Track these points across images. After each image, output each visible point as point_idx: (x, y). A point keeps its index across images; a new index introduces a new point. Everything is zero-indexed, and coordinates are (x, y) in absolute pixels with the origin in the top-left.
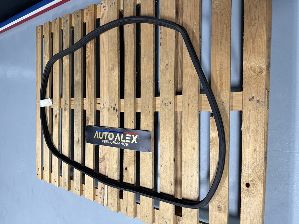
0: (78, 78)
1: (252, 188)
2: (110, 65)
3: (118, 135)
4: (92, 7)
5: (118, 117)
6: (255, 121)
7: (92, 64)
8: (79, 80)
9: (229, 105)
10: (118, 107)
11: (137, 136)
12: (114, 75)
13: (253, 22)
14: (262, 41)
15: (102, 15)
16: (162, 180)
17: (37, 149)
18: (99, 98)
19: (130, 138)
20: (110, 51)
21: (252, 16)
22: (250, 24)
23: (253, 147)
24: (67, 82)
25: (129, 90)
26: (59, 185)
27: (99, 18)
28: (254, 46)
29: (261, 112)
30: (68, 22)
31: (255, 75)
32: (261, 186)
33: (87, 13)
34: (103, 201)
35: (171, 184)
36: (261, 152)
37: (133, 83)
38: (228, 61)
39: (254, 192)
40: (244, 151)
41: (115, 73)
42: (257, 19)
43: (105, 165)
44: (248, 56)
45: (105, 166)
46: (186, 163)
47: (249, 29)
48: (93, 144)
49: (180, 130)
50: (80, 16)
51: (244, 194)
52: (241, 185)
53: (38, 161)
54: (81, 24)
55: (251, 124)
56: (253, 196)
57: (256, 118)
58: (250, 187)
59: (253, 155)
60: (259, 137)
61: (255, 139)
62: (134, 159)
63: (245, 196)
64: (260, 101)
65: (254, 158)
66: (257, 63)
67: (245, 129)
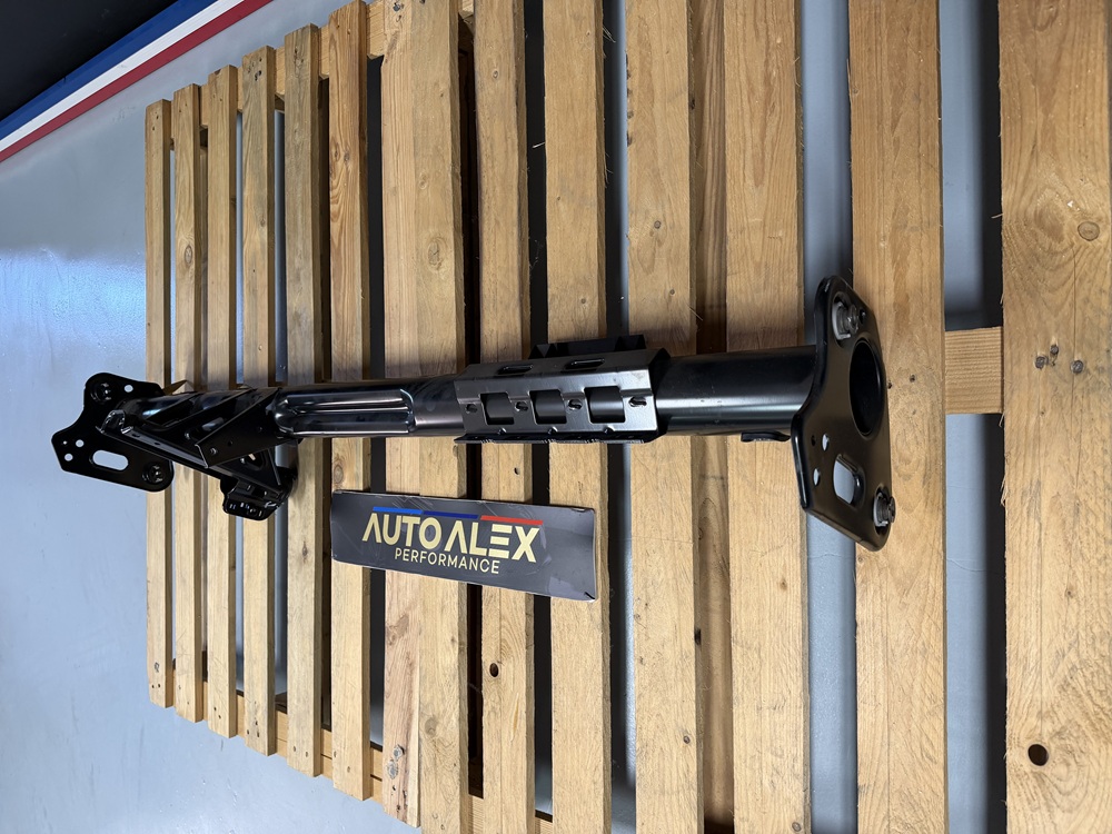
0: (301, 299)
1: (1062, 770)
2: (424, 241)
3: (458, 526)
4: (352, 11)
5: (458, 454)
6: (1065, 458)
7: (353, 240)
8: (305, 309)
9: (939, 391)
11: (534, 532)
12: (440, 281)
13: (1045, 10)
14: (1090, 91)
15: (389, 39)
16: (646, 721)
17: (150, 585)
19: (505, 541)
20: (422, 184)
22: (1029, 22)
23: (1062, 578)
24: (259, 317)
26: (234, 730)
27: (379, 54)
28: (1051, 116)
29: (1097, 416)
30: (263, 79)
31: (1058, 247)
32: (1102, 762)
33: (332, 37)
34: (402, 805)
35: (687, 741)
36: (1098, 601)
37: (517, 310)
38: (927, 195)
39: (1069, 789)
41: (443, 270)
43: (408, 654)
44: (1024, 166)
45: (408, 658)
46: (749, 648)
47: (1023, 42)
48: (361, 567)
49: (718, 505)
50: (305, 51)
51: (1023, 796)
52: (1008, 753)
53: (156, 631)
54: (309, 84)
55: (1045, 471)
56: (1066, 805)
57: (1072, 443)
58: (1049, 763)
59: (1063, 617)
60: (1088, 532)
61: (1070, 540)
62: (523, 629)
63: (1026, 804)
64: (1089, 366)
65: (1066, 629)
66: (1065, 192)
67: (1019, 499)
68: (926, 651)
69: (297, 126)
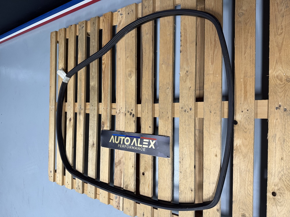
0: (93, 83)
1: (279, 197)
2: (127, 72)
3: (135, 139)
4: (109, 14)
5: (135, 122)
6: (282, 129)
7: (108, 70)
8: (95, 85)
9: (254, 113)
10: (135, 112)
11: (154, 141)
12: (131, 81)
13: (280, 31)
14: (289, 50)
15: (119, 22)
16: (182, 186)
17: (50, 152)
18: (116, 103)
19: (147, 143)
20: (127, 58)
21: (278, 26)
22: (276, 33)
23: (280, 156)
24: (82, 87)
25: (147, 96)
26: (72, 188)
27: (115, 25)
28: (281, 55)
29: (289, 120)
30: (84, 28)
31: (281, 83)
32: (288, 196)
33: (103, 20)
34: (118, 206)
35: (192, 191)
36: (288, 161)
37: (151, 89)
38: (252, 70)
39: (281, 201)
40: (271, 160)
41: (132, 79)
42: (284, 29)
43: (121, 169)
44: (274, 65)
46: (207, 170)
47: (275, 38)
48: (108, 148)
49: (198, 136)
50: (96, 23)
51: (271, 203)
52: (267, 194)
53: (51, 163)
54: (97, 31)
55: (277, 132)
56: (280, 205)
57: (283, 126)
58: (276, 196)
59: (280, 164)
60: (286, 146)
61: (282, 147)
62: (151, 164)
63: (271, 205)
64: (287, 110)
65: (281, 166)
66: (283, 71)
67: (271, 138)
68: (249, 171)
69: (93, 41)
